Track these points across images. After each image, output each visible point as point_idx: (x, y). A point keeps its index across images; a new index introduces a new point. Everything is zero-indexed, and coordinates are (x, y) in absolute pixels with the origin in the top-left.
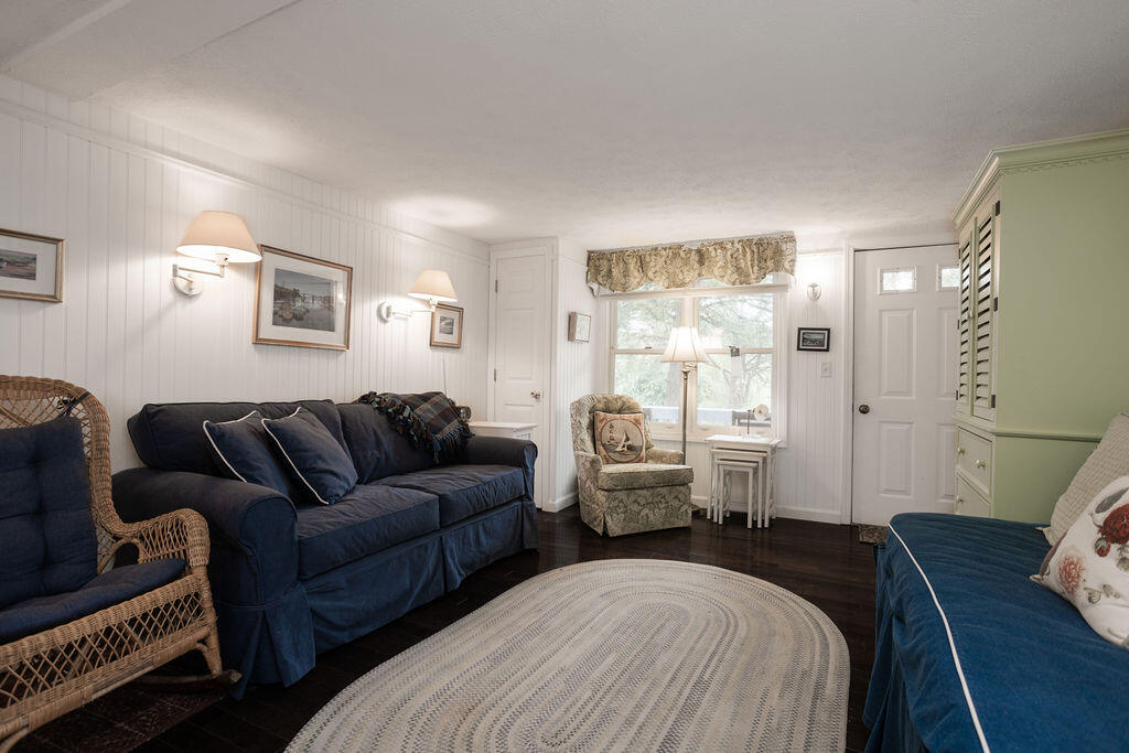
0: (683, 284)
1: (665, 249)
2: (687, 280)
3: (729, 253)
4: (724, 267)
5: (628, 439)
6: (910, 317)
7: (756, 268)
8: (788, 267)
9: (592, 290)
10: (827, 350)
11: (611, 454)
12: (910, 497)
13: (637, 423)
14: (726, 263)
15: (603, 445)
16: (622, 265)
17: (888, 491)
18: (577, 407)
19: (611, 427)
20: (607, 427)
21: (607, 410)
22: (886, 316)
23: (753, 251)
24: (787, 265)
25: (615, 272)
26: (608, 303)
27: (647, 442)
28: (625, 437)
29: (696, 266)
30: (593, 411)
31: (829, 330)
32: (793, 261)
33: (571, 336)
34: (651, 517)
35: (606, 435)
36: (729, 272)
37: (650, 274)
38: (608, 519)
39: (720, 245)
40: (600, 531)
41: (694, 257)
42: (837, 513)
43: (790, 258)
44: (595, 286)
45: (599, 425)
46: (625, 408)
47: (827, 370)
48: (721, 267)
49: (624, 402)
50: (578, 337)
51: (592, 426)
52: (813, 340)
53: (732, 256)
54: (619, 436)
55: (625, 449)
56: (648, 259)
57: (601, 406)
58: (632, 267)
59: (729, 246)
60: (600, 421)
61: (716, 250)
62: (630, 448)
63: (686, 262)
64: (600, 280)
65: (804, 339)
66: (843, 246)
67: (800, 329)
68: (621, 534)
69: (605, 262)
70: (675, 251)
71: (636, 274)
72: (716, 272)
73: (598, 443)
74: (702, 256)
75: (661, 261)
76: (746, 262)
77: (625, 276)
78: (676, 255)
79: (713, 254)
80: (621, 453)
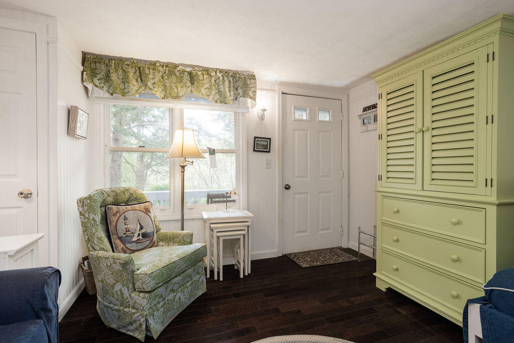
0: (177, 97)
1: (163, 67)
2: (181, 94)
3: (213, 79)
4: (210, 88)
5: (141, 228)
6: (306, 134)
7: (232, 93)
8: (252, 96)
9: (86, 89)
10: (269, 152)
11: (129, 246)
12: (308, 233)
13: (147, 211)
14: (211, 86)
15: (120, 238)
16: (120, 72)
17: (298, 232)
18: (85, 204)
19: (125, 219)
20: (121, 220)
21: (116, 203)
22: (296, 133)
23: (230, 81)
24: (251, 94)
25: (114, 76)
26: (102, 105)
27: (156, 226)
28: (139, 227)
29: (189, 84)
30: (104, 205)
31: (270, 139)
32: (255, 92)
33: (70, 130)
34: (182, 298)
35: (121, 227)
36: (213, 93)
37: (150, 84)
38: (151, 321)
39: (207, 71)
40: (140, 336)
41: (186, 77)
42: (276, 250)
43: (253, 90)
44: (90, 86)
45: (113, 219)
46: (131, 199)
47: (269, 165)
48: (207, 88)
49: (131, 195)
50: (79, 132)
51: (105, 220)
52: (262, 145)
53: (215, 81)
54: (133, 226)
55: (140, 237)
56: (147, 71)
57: (110, 200)
58: (131, 75)
59: (213, 74)
60: (115, 215)
61: (203, 75)
62: (145, 235)
63: (180, 80)
64: (97, 83)
65: (257, 144)
66: (277, 89)
67: (255, 138)
68: (164, 328)
69: (103, 67)
70: (171, 69)
71: (134, 82)
72: (204, 91)
73: (113, 237)
74: (192, 77)
75: (158, 76)
76: (226, 87)
77: (124, 83)
78: (171, 73)
79: (201, 77)
80: (137, 242)
